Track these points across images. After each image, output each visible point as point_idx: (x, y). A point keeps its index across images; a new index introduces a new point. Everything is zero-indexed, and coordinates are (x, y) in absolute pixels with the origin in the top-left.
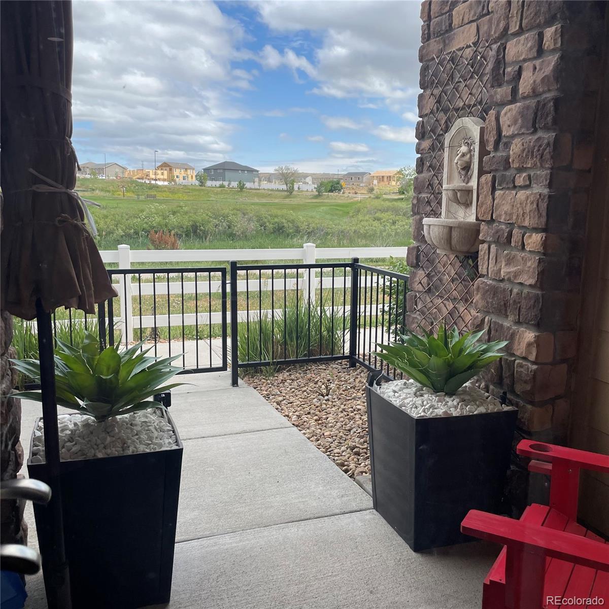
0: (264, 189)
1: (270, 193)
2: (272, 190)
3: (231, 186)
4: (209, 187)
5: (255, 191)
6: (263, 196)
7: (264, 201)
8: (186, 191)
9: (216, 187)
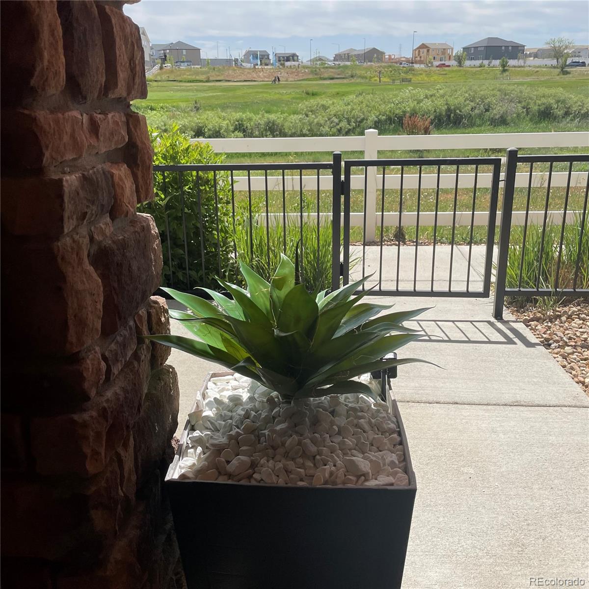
0: (529, 66)
1: (536, 70)
2: (539, 67)
3: (491, 65)
4: (467, 67)
5: (519, 69)
6: (528, 74)
7: (528, 79)
8: (442, 73)
9: (475, 66)
